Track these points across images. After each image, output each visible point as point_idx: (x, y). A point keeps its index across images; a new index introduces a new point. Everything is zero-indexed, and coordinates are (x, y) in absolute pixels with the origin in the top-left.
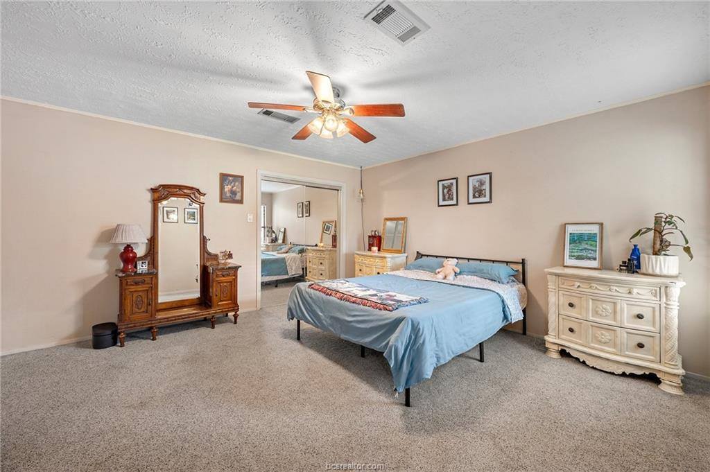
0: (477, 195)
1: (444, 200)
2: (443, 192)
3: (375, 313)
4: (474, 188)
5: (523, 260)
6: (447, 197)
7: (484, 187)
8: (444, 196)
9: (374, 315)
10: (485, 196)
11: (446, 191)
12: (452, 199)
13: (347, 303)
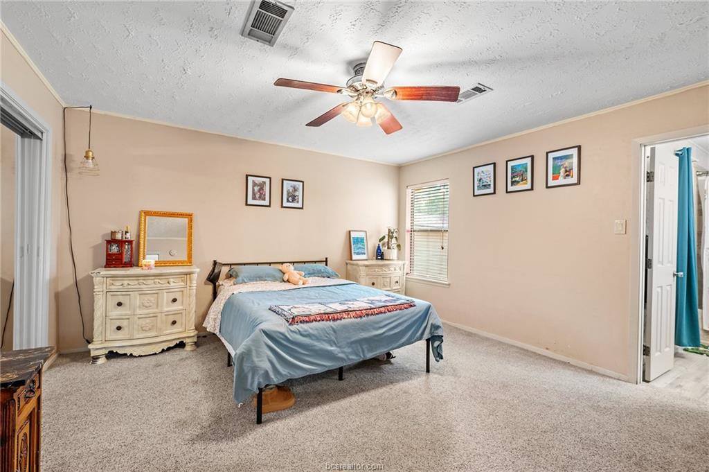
0: (290, 199)
1: (254, 198)
2: (253, 190)
3: (405, 313)
4: (288, 193)
5: (326, 259)
6: (257, 196)
7: (296, 194)
8: (254, 194)
9: (405, 316)
10: (298, 202)
11: (256, 189)
12: (264, 199)
13: (371, 318)
